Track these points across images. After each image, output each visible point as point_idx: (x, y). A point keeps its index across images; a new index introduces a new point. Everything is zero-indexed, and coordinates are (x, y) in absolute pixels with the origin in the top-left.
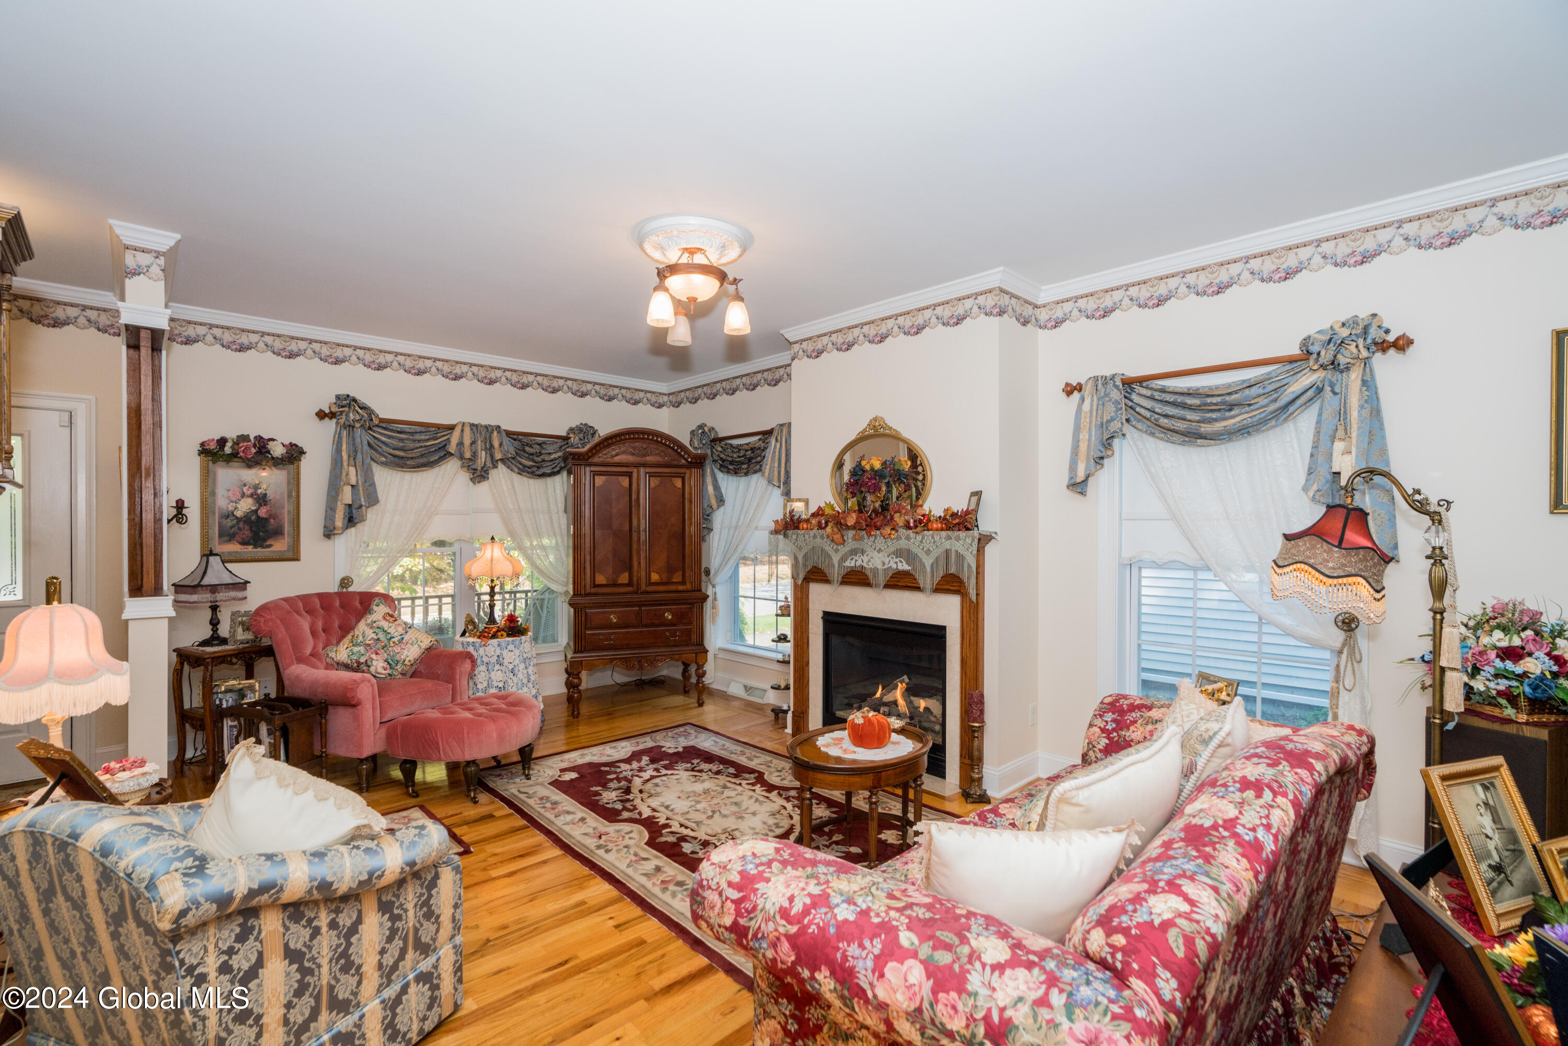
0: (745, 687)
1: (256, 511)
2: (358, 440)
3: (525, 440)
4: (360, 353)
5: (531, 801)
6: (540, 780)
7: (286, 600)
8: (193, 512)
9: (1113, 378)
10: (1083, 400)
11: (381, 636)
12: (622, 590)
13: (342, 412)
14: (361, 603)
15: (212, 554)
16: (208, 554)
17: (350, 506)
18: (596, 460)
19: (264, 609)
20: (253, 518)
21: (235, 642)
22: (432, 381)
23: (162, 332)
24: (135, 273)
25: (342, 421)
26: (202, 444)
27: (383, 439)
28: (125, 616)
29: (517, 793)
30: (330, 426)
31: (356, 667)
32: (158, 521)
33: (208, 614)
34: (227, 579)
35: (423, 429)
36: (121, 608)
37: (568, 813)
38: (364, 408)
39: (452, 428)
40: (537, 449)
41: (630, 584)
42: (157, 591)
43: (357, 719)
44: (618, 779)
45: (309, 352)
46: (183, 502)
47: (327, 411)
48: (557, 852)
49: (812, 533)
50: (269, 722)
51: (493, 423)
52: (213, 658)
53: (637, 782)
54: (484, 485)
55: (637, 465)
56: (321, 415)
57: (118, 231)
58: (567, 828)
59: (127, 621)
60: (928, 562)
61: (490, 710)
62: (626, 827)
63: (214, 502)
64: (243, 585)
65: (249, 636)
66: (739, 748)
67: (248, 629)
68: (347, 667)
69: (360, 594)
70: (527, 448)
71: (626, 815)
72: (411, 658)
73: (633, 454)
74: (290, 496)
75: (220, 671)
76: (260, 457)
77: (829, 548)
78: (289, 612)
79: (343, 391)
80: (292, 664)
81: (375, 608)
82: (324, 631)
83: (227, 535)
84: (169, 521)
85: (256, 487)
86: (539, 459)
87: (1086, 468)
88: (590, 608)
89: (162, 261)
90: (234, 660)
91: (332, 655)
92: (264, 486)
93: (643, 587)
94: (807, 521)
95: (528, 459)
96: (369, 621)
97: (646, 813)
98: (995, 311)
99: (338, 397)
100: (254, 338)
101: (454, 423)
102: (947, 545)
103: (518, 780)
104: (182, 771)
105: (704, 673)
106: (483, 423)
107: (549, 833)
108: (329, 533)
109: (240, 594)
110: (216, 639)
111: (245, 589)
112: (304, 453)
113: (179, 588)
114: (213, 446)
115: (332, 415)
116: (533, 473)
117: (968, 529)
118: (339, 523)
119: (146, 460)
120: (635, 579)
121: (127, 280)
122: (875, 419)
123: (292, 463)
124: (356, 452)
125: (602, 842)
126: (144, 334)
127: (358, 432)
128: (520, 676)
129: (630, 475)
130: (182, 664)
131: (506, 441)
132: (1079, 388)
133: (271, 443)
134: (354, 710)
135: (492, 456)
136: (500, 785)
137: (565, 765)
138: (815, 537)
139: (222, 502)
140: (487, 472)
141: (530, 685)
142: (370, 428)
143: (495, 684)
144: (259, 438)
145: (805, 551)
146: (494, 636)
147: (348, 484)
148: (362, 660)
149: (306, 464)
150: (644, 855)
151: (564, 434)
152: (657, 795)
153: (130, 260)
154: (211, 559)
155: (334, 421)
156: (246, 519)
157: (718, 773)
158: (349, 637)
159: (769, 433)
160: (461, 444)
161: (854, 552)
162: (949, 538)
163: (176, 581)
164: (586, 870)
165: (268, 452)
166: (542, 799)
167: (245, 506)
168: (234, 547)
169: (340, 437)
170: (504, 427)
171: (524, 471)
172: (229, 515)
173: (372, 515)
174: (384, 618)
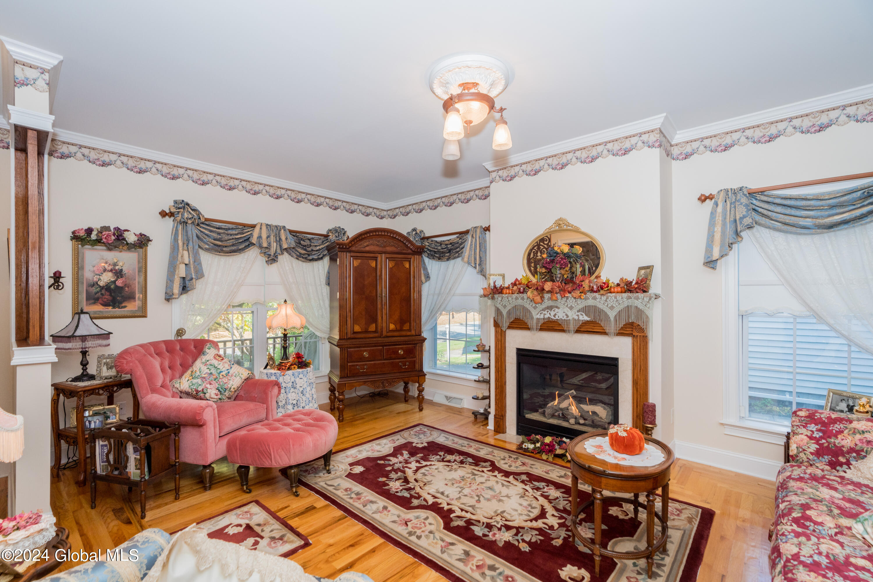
0: (446, 397)
1: (114, 282)
2: (190, 233)
3: (301, 236)
4: (190, 172)
5: (339, 493)
6: (338, 474)
7: (142, 346)
8: (67, 280)
9: (741, 189)
10: (716, 204)
11: (213, 371)
12: (371, 335)
13: (179, 212)
14: (195, 347)
15: (82, 312)
16: (78, 313)
17: (184, 278)
18: (353, 249)
19: (126, 352)
20: (112, 287)
21: (101, 378)
22: (239, 195)
23: (47, 133)
24: (24, 84)
25: (179, 219)
26: (74, 233)
27: (207, 232)
28: (13, 363)
29: (325, 486)
30: (169, 222)
31: (196, 395)
32: (41, 286)
33: (80, 357)
34: (95, 331)
35: (234, 226)
36: (9, 356)
37: (372, 502)
38: (194, 210)
39: (253, 226)
40: (307, 243)
41: (376, 332)
42: (41, 342)
43: (203, 436)
44: (396, 471)
45: (154, 170)
46: (60, 273)
47: (168, 211)
48: (379, 540)
49: (514, 296)
50: (135, 442)
51: (281, 224)
52: (84, 391)
53: (409, 473)
54: (275, 265)
55: (381, 253)
56: (163, 214)
57: (9, 47)
58: (377, 516)
59: (15, 367)
60: (612, 315)
61: (302, 425)
62: (423, 513)
63: (83, 275)
64: (107, 336)
65: (113, 372)
66: (465, 442)
67: (111, 368)
68: (188, 394)
69: (195, 341)
70: (302, 242)
71: (415, 502)
72: (235, 386)
73: (377, 245)
74: (139, 271)
75: (89, 400)
76: (119, 242)
77: (528, 305)
78: (145, 355)
79: (179, 198)
80: (147, 394)
81: (207, 351)
82: (170, 368)
83: (92, 299)
84: (50, 287)
85: (115, 264)
86: (310, 249)
87: (721, 251)
88: (350, 348)
89: (46, 76)
90: (101, 392)
91: (177, 385)
92: (121, 264)
93: (385, 333)
94: (508, 288)
95: (302, 249)
96: (204, 360)
97: (431, 501)
98: (657, 144)
99: (176, 202)
100: (113, 157)
101: (255, 223)
102: (630, 302)
103: (321, 474)
104: (58, 476)
105: (423, 389)
106: (274, 224)
107: (365, 522)
108: (169, 298)
109: (104, 342)
110: (85, 376)
111: (109, 338)
112: (149, 240)
113: (56, 338)
114: (82, 234)
115: (171, 214)
116: (306, 258)
117: (644, 292)
118: (176, 289)
119: (33, 237)
120: (379, 328)
121: (16, 88)
122: (560, 219)
123: (141, 248)
124: (188, 241)
125: (410, 528)
126: (30, 134)
127: (190, 227)
128: (308, 395)
129: (375, 259)
130: (58, 395)
131: (290, 236)
132: (710, 197)
133: (126, 233)
134: (201, 429)
135: (281, 246)
136: (311, 480)
137: (351, 460)
138: (517, 298)
139: (88, 274)
140: (276, 257)
141: (314, 401)
142: (198, 225)
143: (291, 402)
144: (117, 229)
145: (509, 307)
146: (289, 369)
147: (183, 263)
148: (200, 389)
149: (151, 248)
150: (449, 540)
151: (325, 233)
152: (429, 482)
153: (19, 73)
154: (82, 316)
155: (172, 218)
156: (107, 288)
157: (462, 462)
158: (189, 372)
159: (467, 232)
160: (260, 237)
161: (550, 308)
162: (629, 298)
163: (53, 332)
164: (410, 558)
165: (124, 239)
166: (346, 490)
167: (107, 278)
168: (98, 308)
169: (177, 230)
170: (288, 227)
171: (299, 257)
172: (95, 284)
173: (199, 285)
174: (215, 358)
